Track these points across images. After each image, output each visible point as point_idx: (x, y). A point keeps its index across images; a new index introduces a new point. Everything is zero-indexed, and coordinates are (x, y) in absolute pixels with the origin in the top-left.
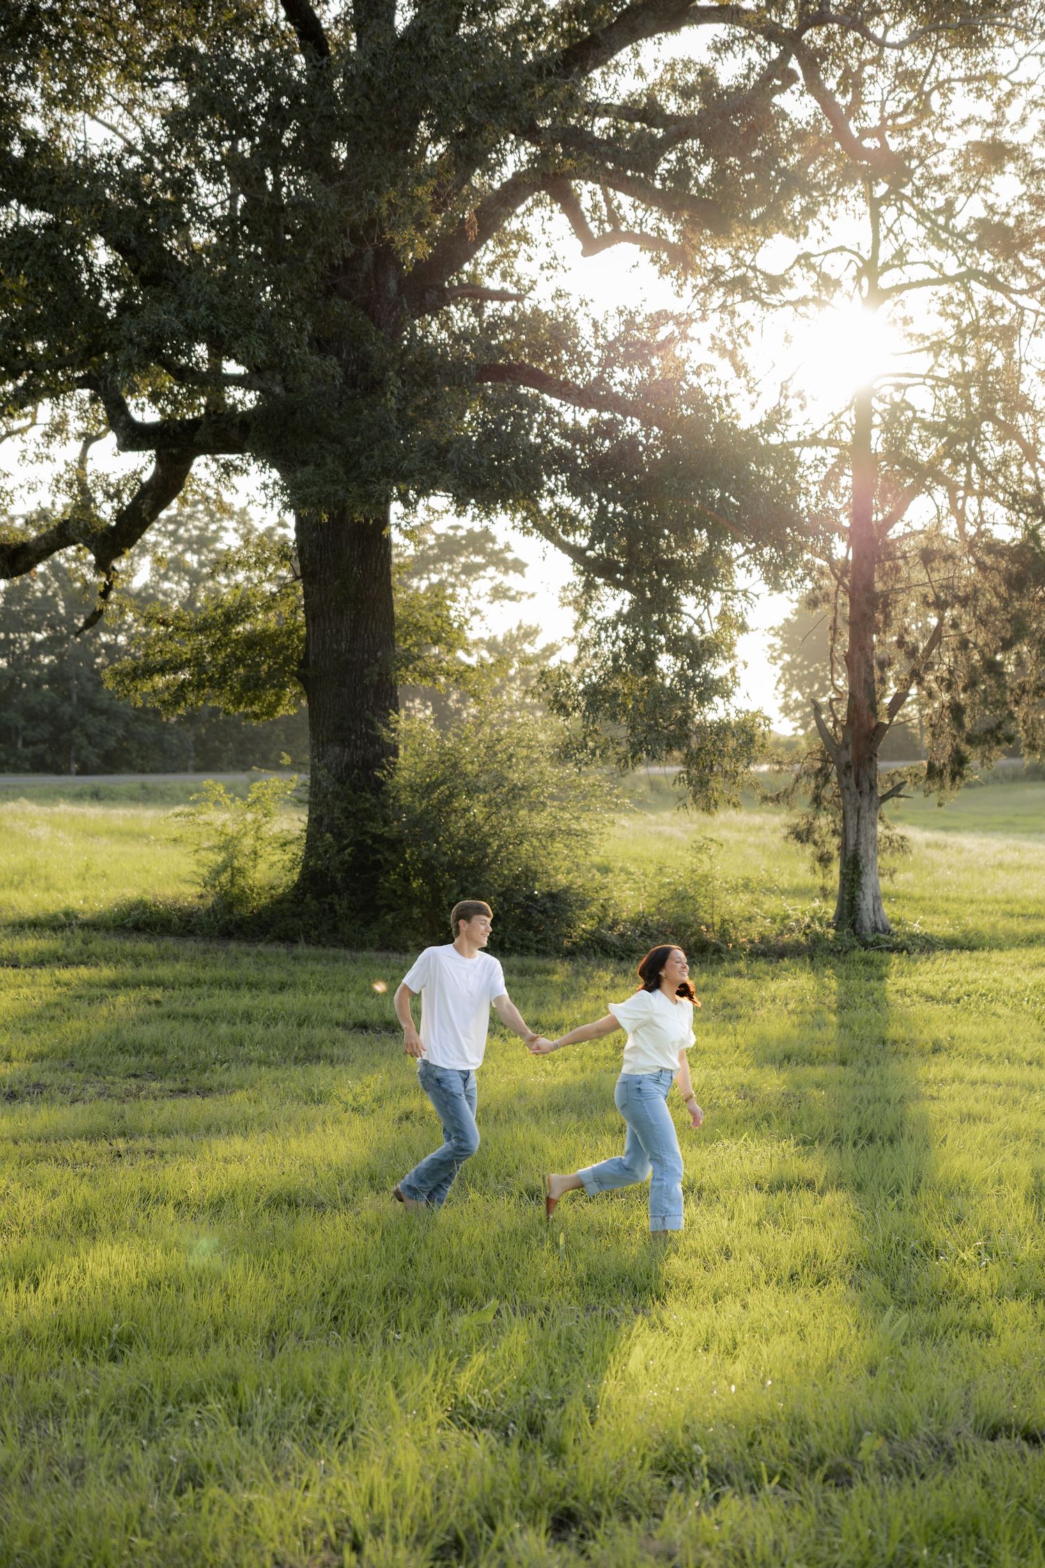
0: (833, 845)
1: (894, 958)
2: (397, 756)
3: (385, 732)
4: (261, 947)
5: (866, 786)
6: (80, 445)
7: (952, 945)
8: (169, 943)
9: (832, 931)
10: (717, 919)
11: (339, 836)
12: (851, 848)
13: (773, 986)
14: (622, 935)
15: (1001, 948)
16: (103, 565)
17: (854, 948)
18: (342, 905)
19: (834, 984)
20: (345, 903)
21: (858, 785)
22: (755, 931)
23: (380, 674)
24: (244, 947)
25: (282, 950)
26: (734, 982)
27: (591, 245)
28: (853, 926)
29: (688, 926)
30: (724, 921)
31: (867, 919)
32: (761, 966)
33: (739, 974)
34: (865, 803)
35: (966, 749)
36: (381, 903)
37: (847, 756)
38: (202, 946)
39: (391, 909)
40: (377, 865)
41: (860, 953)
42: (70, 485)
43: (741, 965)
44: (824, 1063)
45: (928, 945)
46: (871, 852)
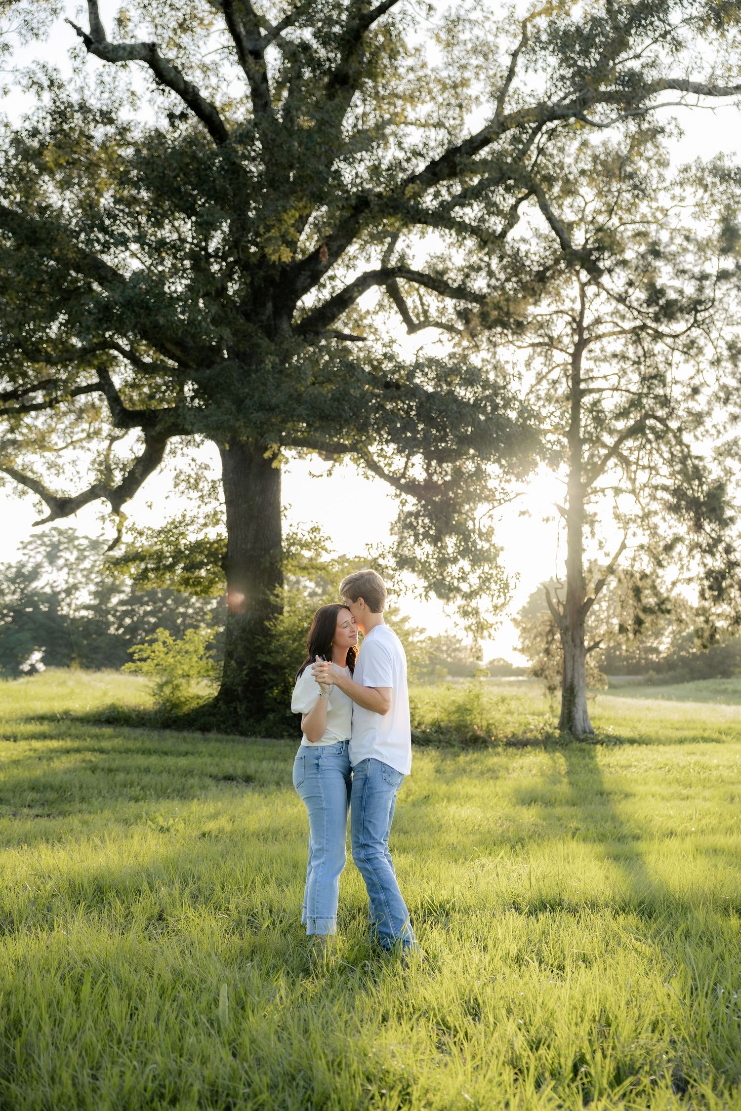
0: (558, 679)
1: (599, 747)
2: (281, 613)
3: (272, 598)
4: (185, 734)
5: (578, 641)
6: (107, 442)
7: (632, 741)
8: (126, 730)
9: (558, 732)
10: (484, 723)
11: (241, 664)
12: (569, 680)
13: (521, 761)
14: (424, 732)
15: (664, 745)
16: (116, 510)
17: (571, 742)
18: (241, 709)
19: (562, 760)
20: (244, 707)
21: (573, 641)
22: (509, 730)
23: (272, 564)
24: (175, 734)
25: (198, 735)
26: (496, 759)
27: (412, 328)
28: (570, 729)
29: (466, 727)
30: (488, 725)
31: (579, 725)
32: (511, 750)
33: (498, 754)
34: (578, 652)
35: (642, 616)
36: (266, 707)
37: (567, 622)
38: (146, 732)
39: (273, 711)
40: (266, 683)
41: (576, 745)
42: (100, 464)
43: (500, 749)
44: (561, 805)
45: (618, 741)
46: (581, 683)
